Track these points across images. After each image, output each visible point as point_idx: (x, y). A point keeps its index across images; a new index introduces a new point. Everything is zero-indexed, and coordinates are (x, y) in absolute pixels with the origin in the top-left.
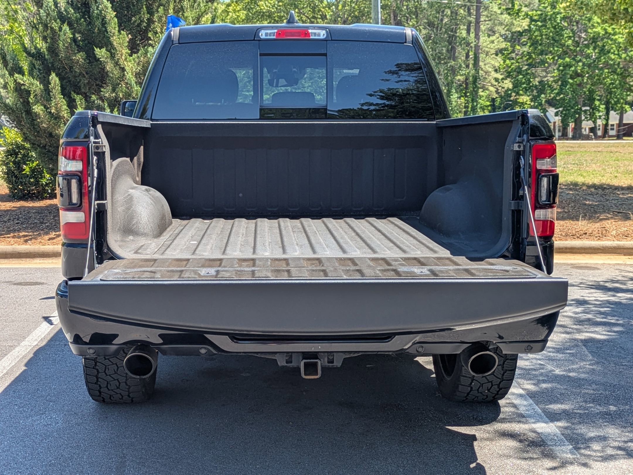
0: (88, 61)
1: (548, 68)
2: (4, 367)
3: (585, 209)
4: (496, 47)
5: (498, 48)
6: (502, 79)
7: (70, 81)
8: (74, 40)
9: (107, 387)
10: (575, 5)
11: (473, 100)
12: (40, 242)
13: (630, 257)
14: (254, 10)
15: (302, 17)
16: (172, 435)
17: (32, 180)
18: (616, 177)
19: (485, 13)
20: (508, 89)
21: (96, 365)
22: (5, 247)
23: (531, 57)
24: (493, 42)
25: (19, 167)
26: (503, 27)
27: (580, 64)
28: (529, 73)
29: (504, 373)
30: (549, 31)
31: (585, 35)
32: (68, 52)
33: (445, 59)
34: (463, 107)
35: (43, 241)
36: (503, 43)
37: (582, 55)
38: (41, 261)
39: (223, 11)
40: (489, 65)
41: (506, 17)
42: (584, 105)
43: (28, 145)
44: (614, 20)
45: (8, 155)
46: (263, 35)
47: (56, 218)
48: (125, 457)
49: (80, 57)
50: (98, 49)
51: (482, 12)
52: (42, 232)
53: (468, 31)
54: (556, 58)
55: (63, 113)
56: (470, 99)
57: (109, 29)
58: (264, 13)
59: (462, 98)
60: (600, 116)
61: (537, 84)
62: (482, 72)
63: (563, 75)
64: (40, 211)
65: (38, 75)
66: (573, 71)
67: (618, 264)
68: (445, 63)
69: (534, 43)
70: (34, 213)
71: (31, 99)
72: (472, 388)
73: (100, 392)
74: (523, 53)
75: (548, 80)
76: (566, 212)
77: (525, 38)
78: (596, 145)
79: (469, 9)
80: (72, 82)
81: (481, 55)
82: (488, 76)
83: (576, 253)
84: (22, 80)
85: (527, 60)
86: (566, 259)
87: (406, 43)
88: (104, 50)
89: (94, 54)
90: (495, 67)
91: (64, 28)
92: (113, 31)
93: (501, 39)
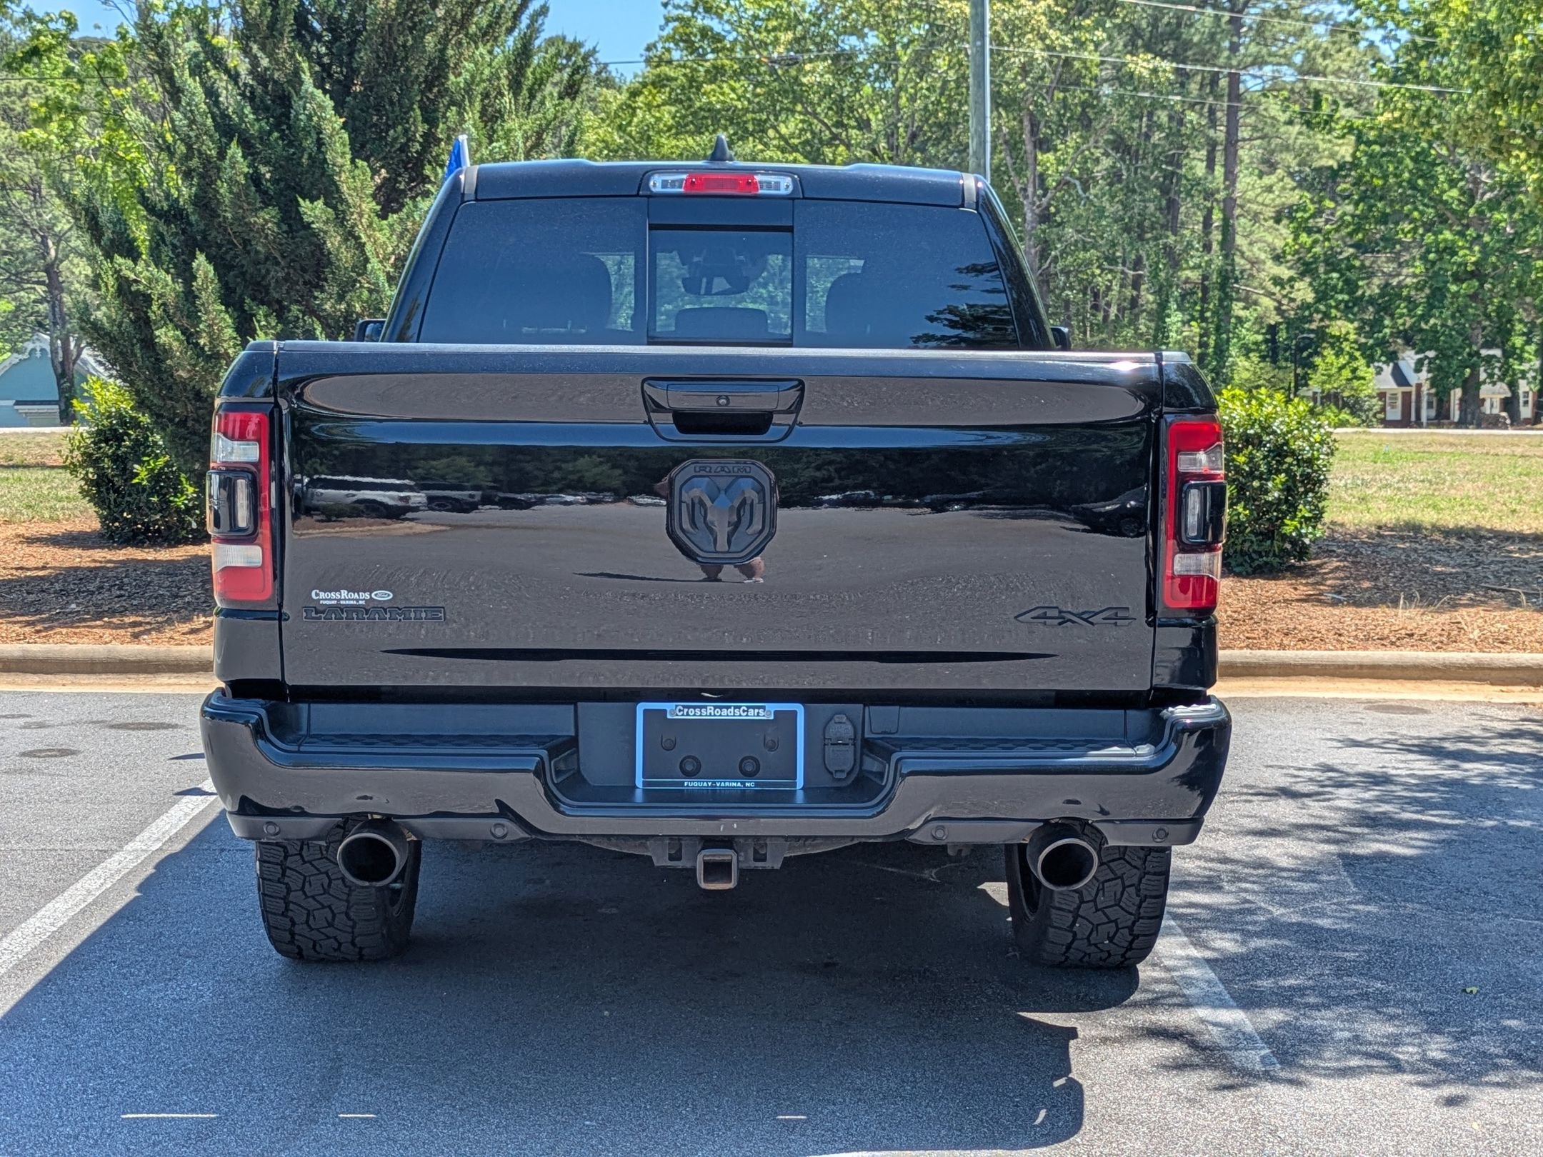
0: (285, 227)
1: (1401, 254)
2: (89, 892)
3: (1425, 583)
4: (1278, 201)
5: (1283, 204)
6: (1291, 279)
7: (243, 274)
8: (255, 179)
9: (307, 922)
10: (1414, 116)
11: (1218, 329)
12: (172, 638)
13: (1504, 688)
14: (696, 105)
16: (441, 1021)
17: (155, 499)
18: (1514, 511)
19: (1251, 120)
20: (1305, 306)
21: (284, 875)
22: (91, 646)
23: (1359, 228)
24: (1269, 189)
25: (125, 469)
26: (1293, 155)
27: (1477, 246)
28: (1354, 267)
29: (1141, 902)
30: (1402, 166)
31: (1489, 177)
32: (241, 207)
33: (1154, 228)
34: (1196, 345)
35: (176, 636)
36: (1297, 191)
37: (1481, 226)
38: (172, 681)
39: (620, 107)
40: (1260, 245)
41: (1299, 132)
42: (1488, 345)
43: (145, 419)
44: (1501, 153)
45: (100, 441)
46: (656, 184)
47: (207, 586)
48: (340, 1060)
49: (267, 218)
50: (308, 202)
51: (1243, 118)
52: (175, 616)
53: (1211, 166)
54: (1421, 231)
55: (225, 345)
56: (1212, 327)
57: (330, 158)
58: (718, 111)
59: (1193, 323)
60: (1524, 373)
61: (1376, 292)
62: (1243, 262)
63: (1435, 273)
64: (171, 569)
65: (171, 259)
66: (1459, 264)
67: (1474, 702)
68: (1155, 239)
69: (1368, 195)
70: (157, 574)
71: (155, 311)
72: (1075, 934)
73: (293, 934)
74: (1341, 218)
75: (1400, 284)
76: (1378, 590)
77: (1345, 182)
78: (1509, 439)
79: (1212, 111)
80: (248, 277)
81: (1241, 221)
82: (1258, 271)
83: (1383, 678)
84: (133, 270)
85: (1350, 235)
86: (1358, 691)
87: (963, 206)
88: (320, 203)
89: (298, 212)
90: (1274, 249)
91: (230, 152)
92: (340, 161)
93: (1290, 183)
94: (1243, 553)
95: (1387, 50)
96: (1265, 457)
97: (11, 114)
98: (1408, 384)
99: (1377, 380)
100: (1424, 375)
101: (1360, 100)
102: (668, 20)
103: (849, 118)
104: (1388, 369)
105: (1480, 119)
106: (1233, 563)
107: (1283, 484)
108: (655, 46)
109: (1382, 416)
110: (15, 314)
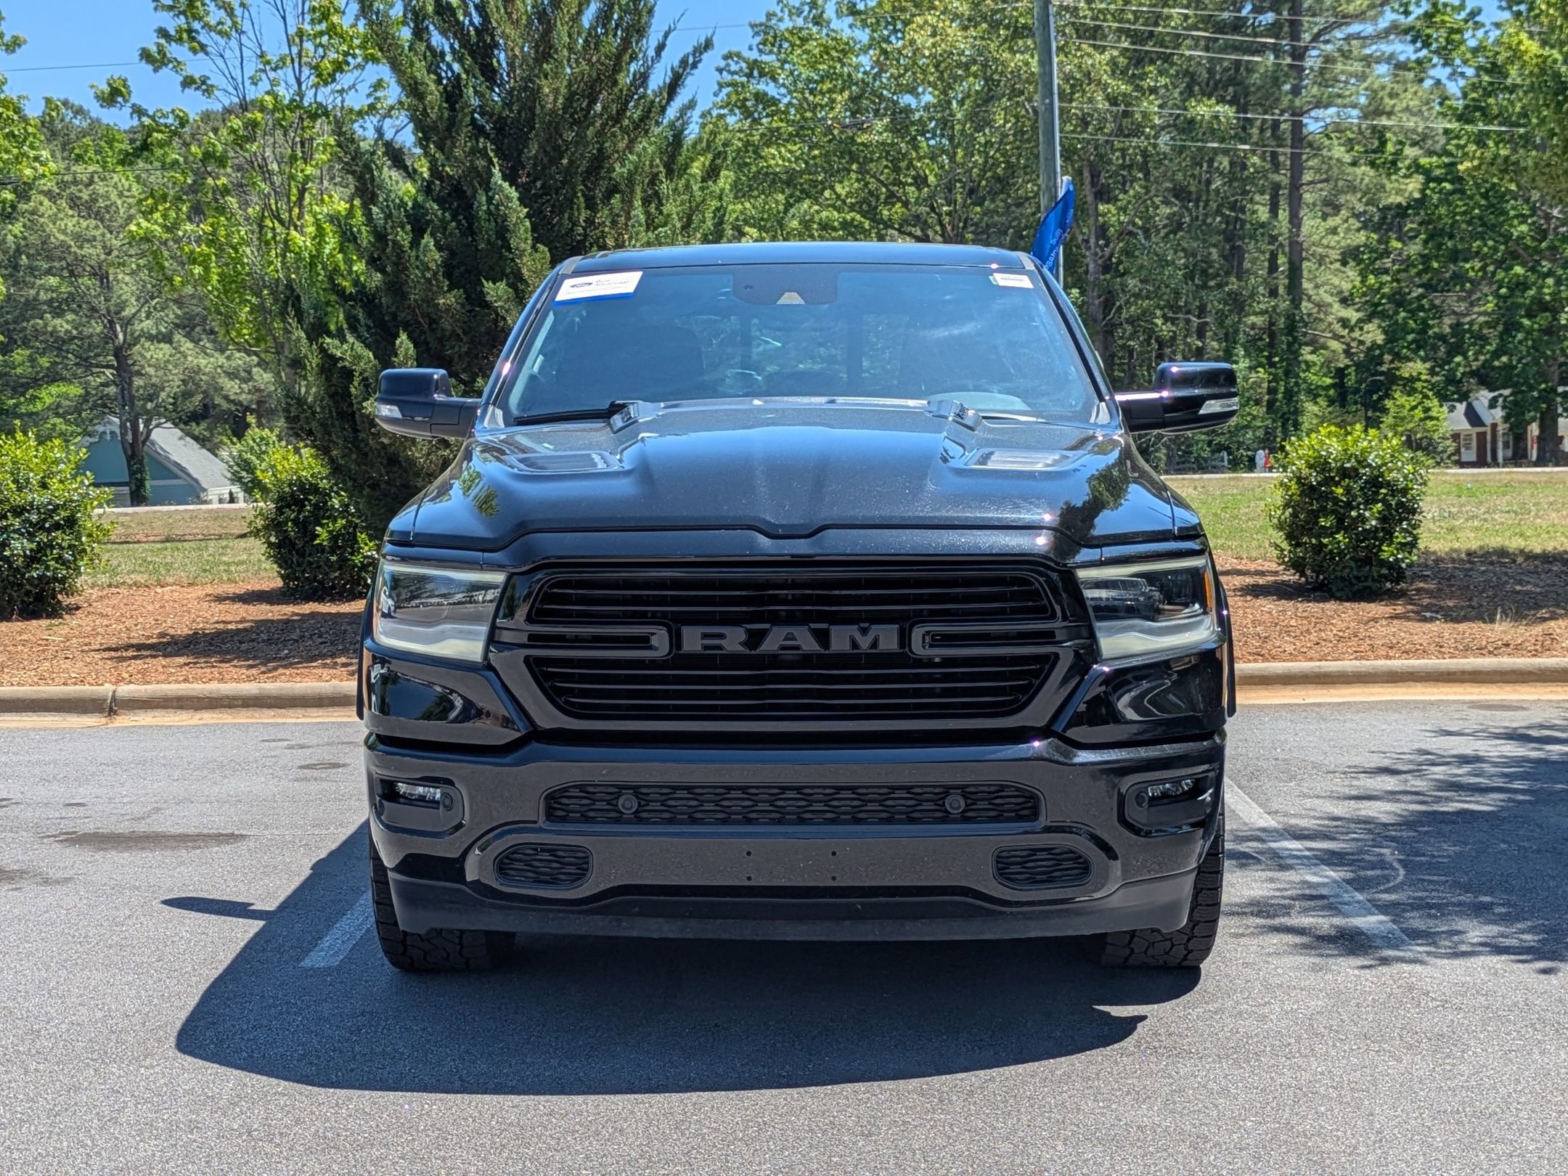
0: (468, 308)
1: (1470, 293)
4: (1343, 244)
5: (1349, 245)
6: (1360, 321)
10: (1492, 164)
11: (1287, 374)
14: (754, 169)
15: (867, 184)
17: (333, 558)
19: (1314, 163)
20: (1374, 345)
23: (1427, 269)
24: (1334, 231)
25: (306, 531)
26: (1359, 196)
27: (1550, 281)
28: (1423, 306)
30: (1471, 204)
31: (1561, 212)
32: (430, 290)
33: (1218, 275)
34: (1265, 391)
36: (1362, 232)
37: (1554, 261)
40: (1327, 288)
41: (1364, 172)
42: (1562, 381)
45: (283, 507)
49: (453, 299)
50: (491, 283)
51: (1307, 160)
53: (1274, 211)
54: (1491, 268)
56: (1280, 372)
57: (513, 243)
58: (776, 174)
59: (1261, 369)
61: (1448, 330)
62: (1310, 305)
63: (1508, 309)
66: (1533, 297)
68: (1219, 286)
69: (1435, 236)
71: (355, 388)
74: (1408, 258)
75: (1471, 323)
76: (1473, 607)
77: (1412, 222)
79: (1274, 155)
81: (1305, 264)
82: (1326, 314)
83: (1483, 681)
84: (339, 349)
85: (1419, 274)
86: (1461, 694)
88: (502, 285)
89: (482, 292)
90: (1341, 292)
91: (423, 242)
92: (523, 246)
93: (1355, 224)
94: (1343, 579)
95: (1453, 88)
96: (1362, 489)
97: (78, 202)
98: (1482, 424)
99: (1452, 420)
100: (1498, 413)
101: (1425, 137)
102: (721, 86)
103: (906, 176)
104: (1461, 407)
105: (1556, 165)
106: (1334, 589)
107: (1379, 512)
108: (709, 112)
109: (1456, 458)
110: (85, 398)
